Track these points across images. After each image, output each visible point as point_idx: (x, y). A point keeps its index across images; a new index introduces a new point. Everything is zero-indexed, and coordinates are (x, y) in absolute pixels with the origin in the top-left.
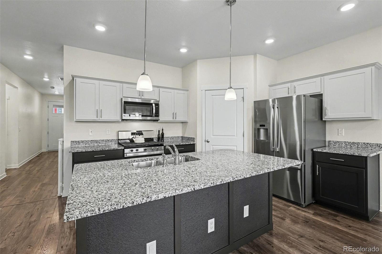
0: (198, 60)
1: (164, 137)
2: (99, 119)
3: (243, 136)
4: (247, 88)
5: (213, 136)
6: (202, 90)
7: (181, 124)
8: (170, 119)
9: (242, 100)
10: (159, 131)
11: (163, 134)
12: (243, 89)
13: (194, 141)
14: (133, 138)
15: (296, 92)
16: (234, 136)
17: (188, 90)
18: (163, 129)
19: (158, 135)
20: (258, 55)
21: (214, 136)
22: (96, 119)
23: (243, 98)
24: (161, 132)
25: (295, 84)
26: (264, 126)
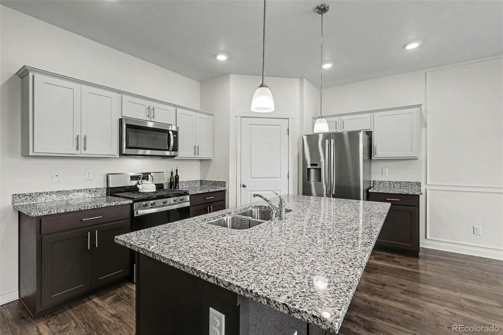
0: (231, 74)
1: (179, 181)
2: (81, 152)
3: (287, 177)
4: (293, 118)
5: (250, 178)
6: (236, 117)
7: (199, 163)
8: (191, 154)
9: (286, 134)
10: (172, 173)
11: (177, 178)
12: (288, 119)
13: (225, 186)
14: (138, 186)
15: (344, 127)
16: (277, 178)
17: (212, 115)
18: (177, 170)
19: (171, 179)
20: (305, 81)
21: (252, 178)
22: (75, 152)
23: (288, 130)
24: (174, 175)
25: (343, 118)
26: (316, 165)
